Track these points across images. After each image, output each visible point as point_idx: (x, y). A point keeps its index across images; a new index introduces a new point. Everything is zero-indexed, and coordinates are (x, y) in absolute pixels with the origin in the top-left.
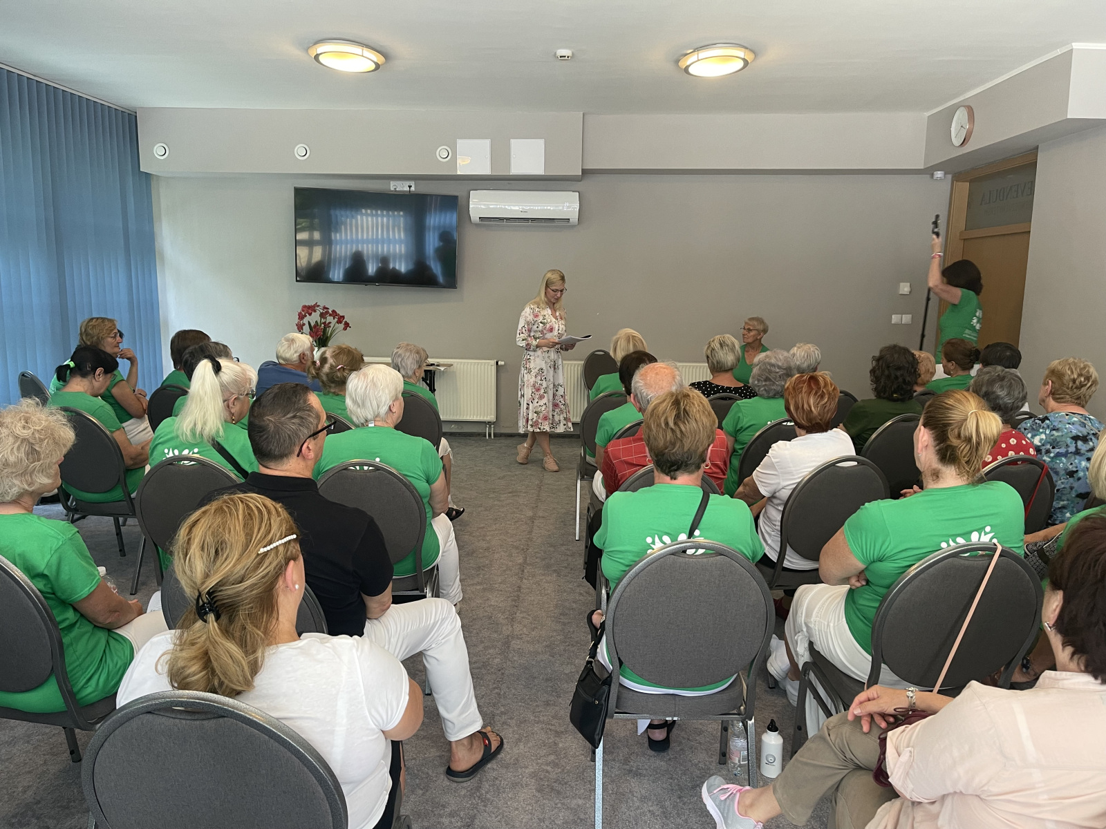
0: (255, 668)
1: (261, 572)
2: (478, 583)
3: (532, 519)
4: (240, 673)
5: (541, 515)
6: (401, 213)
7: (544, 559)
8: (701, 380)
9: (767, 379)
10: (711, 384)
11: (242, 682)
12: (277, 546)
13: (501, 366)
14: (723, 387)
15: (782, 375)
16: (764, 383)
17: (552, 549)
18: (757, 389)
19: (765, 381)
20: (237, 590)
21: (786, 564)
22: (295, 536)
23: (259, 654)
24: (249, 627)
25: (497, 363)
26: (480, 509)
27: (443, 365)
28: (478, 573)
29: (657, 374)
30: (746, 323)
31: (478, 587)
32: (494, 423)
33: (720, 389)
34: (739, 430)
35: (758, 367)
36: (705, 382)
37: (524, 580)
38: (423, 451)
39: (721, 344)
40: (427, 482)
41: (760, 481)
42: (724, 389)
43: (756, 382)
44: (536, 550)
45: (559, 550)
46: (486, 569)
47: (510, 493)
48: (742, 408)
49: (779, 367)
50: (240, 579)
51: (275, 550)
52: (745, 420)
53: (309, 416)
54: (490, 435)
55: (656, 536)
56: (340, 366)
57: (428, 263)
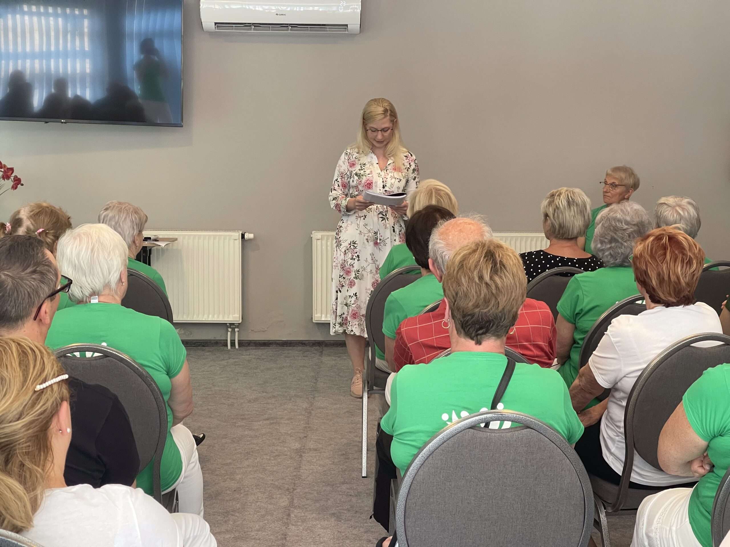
0: (35, 506)
1: (38, 408)
2: (227, 531)
3: (300, 452)
4: (21, 509)
5: (312, 447)
6: (85, 12)
7: (317, 501)
8: (533, 250)
9: (613, 240)
10: (546, 254)
11: (23, 518)
12: (52, 385)
13: (250, 240)
14: (563, 258)
15: (632, 232)
16: (609, 246)
17: (328, 488)
18: (600, 254)
19: (610, 242)
20: (15, 428)
21: (635, 478)
22: (66, 376)
23: (39, 491)
24: (28, 464)
25: (243, 236)
26: (224, 441)
27: (164, 240)
28: (226, 519)
29: (461, 231)
30: (607, 175)
31: (228, 536)
32: (239, 325)
33: (560, 261)
34: (577, 314)
35: (600, 225)
36: (538, 252)
37: (291, 526)
38: (162, 335)
39: (568, 202)
40: (168, 374)
41: (598, 368)
42: (564, 262)
43: (599, 245)
44: (307, 490)
45: (339, 489)
46: (237, 514)
47: (268, 419)
48: (582, 284)
49: (627, 223)
50: (17, 416)
51: (49, 389)
52: (586, 301)
53: (49, 271)
54: (233, 344)
55: (454, 412)
56: (41, 230)
57: (130, 86)
